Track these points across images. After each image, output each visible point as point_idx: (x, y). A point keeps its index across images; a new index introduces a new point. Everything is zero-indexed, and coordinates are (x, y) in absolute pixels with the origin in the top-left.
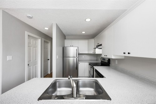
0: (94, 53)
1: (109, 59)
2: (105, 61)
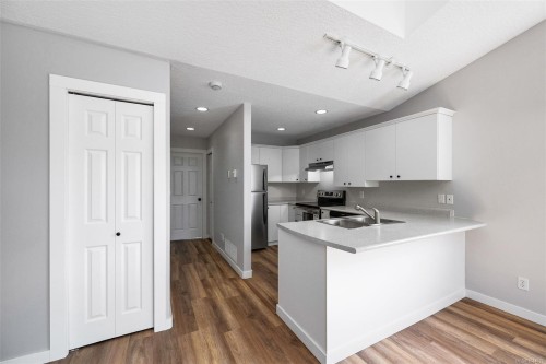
0: (299, 181)
1: (344, 192)
2: (334, 196)
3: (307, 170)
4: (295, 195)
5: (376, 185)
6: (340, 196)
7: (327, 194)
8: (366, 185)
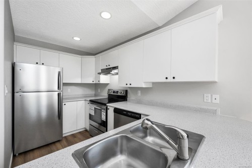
0: (94, 82)
1: (127, 91)
2: (119, 94)
3: (100, 74)
4: (93, 93)
5: (150, 86)
6: (123, 94)
7: (114, 92)
8: (144, 86)
